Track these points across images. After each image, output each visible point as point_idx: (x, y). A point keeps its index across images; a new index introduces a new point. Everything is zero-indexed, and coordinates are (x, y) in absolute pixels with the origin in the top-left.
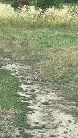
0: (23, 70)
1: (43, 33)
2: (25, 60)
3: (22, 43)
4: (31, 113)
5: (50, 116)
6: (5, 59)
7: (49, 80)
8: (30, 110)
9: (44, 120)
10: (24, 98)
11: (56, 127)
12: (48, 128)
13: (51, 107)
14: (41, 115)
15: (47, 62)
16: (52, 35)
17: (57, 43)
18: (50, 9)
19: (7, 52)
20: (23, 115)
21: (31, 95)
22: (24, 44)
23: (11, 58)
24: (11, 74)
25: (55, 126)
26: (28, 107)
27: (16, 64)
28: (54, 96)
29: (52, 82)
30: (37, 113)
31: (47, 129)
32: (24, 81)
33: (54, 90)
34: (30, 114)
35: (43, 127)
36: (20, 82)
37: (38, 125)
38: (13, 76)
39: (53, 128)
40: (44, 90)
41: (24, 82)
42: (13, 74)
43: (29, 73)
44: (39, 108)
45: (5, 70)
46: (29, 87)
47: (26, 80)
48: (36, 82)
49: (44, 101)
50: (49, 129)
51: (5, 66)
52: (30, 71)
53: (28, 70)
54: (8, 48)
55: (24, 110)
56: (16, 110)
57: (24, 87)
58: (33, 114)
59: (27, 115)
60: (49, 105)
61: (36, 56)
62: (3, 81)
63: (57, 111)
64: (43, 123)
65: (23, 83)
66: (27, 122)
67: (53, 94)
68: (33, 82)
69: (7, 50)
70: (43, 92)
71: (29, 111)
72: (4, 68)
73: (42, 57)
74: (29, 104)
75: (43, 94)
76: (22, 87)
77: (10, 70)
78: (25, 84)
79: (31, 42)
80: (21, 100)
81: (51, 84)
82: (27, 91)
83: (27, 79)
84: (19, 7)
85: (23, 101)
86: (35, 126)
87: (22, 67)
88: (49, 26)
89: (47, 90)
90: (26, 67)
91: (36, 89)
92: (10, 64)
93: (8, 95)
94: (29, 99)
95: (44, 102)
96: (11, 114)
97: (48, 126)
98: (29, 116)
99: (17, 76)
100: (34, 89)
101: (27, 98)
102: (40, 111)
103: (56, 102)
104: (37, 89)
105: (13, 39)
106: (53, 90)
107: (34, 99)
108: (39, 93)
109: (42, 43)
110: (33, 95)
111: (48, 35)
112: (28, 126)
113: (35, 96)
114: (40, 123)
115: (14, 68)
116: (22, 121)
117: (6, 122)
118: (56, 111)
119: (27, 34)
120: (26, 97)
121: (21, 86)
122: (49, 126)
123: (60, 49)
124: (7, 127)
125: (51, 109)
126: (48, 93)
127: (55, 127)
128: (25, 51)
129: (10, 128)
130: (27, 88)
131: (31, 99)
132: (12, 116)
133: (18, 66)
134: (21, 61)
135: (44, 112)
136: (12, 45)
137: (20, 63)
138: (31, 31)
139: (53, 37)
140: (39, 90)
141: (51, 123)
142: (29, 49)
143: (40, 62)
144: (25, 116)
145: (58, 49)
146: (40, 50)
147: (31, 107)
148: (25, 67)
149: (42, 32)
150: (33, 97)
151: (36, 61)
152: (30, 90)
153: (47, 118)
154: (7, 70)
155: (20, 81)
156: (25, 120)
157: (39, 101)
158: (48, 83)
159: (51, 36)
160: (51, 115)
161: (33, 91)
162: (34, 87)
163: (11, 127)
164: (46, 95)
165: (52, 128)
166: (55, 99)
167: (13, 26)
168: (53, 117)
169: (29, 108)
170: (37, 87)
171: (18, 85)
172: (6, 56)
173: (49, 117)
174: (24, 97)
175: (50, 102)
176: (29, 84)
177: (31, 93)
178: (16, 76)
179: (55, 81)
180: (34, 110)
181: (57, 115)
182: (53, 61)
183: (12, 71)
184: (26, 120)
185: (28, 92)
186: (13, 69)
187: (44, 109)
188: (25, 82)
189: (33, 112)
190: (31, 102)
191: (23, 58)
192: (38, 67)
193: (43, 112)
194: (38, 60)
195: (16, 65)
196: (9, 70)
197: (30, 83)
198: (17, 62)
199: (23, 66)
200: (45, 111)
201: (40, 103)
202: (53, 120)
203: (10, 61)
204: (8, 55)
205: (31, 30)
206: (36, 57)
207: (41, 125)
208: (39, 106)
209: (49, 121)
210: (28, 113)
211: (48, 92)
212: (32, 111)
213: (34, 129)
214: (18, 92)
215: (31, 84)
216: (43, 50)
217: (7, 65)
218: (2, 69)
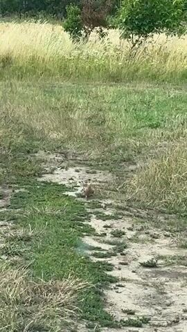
0: (94, 183)
1: (142, 93)
2: (98, 160)
3: (90, 119)
4: (115, 288)
5: (161, 296)
6: (52, 156)
7: (158, 208)
8: (113, 280)
9: (149, 305)
10: (98, 252)
11: (176, 322)
12: (156, 323)
13: (164, 273)
14: (141, 292)
15: (152, 164)
16: (161, 99)
17: (173, 117)
18: (156, 35)
19: (54, 139)
20: (96, 293)
21: (114, 245)
22: (96, 121)
23: (65, 155)
24: (66, 193)
25: (173, 319)
26: (109, 273)
27: (78, 168)
28: (170, 246)
29: (163, 212)
30: (129, 289)
31: (154, 325)
32: (96, 210)
33: (170, 231)
34: (114, 291)
35: (146, 321)
36: (89, 213)
37: (132, 317)
38: (69, 198)
39: (169, 325)
40: (146, 233)
41: (99, 213)
42: (70, 194)
43: (109, 192)
44: (134, 277)
45: (51, 183)
46: (109, 225)
47: (101, 207)
48: (126, 213)
49: (146, 259)
50: (160, 326)
51: (51, 173)
52: (112, 187)
53: (107, 182)
54: (56, 129)
55: (99, 281)
56: (81, 282)
57: (97, 224)
58: (120, 289)
59: (105, 292)
60: (157, 269)
61: (125, 149)
62: (48, 211)
63: (177, 284)
64: (144, 312)
65: (94, 216)
66: (106, 309)
67: (167, 241)
68: (120, 214)
69: (54, 135)
70: (142, 236)
71: (112, 282)
72: (47, 178)
73: (139, 153)
74: (110, 267)
75: (143, 241)
76: (93, 226)
77: (63, 183)
78: (101, 217)
79: (111, 115)
80: (91, 258)
81: (161, 218)
82: (105, 234)
83: (104, 206)
84: (82, 32)
85: (95, 260)
86: (126, 319)
87: (92, 177)
88: (154, 77)
89: (153, 231)
90: (101, 177)
91: (126, 231)
92: (63, 168)
93: (61, 244)
94: (109, 255)
95: (146, 261)
96: (69, 291)
97: (156, 320)
98: (112, 295)
99: (79, 199)
100: (123, 230)
101: (105, 252)
102: (137, 282)
103: (174, 261)
104: (130, 229)
105: (69, 107)
106: (168, 233)
107: (121, 255)
108: (135, 240)
109: (138, 119)
110: (118, 245)
111: (153, 97)
112: (110, 320)
113: (125, 248)
114: (138, 312)
115: (72, 179)
116: (94, 307)
117: (57, 309)
118: (175, 283)
119: (103, 97)
120: (103, 250)
121: (90, 224)
122: (159, 318)
123: (182, 133)
124: (59, 321)
125: (163, 279)
126: (156, 240)
127: (174, 321)
128: (98, 138)
129: (67, 324)
130: (105, 227)
131: (115, 255)
132: (72, 295)
133: (81, 172)
134: (88, 162)
135: (148, 285)
136: (66, 123)
137: (87, 165)
138: (112, 89)
139: (165, 103)
140: (134, 233)
141: (164, 312)
142: (109, 131)
143: (135, 164)
144: (101, 294)
145: (176, 131)
146: (134, 135)
147: (115, 273)
148: (97, 175)
149: (136, 92)
150: (120, 249)
151: (125, 161)
152: (112, 233)
153: (153, 301)
154: (56, 184)
155: (89, 210)
156: (100, 304)
157: (135, 259)
158: (155, 217)
159: (159, 102)
160: (162, 293)
161: (119, 234)
162: (123, 225)
163: (69, 321)
164: (151, 245)
165: (166, 324)
166: (172, 253)
167: (67, 75)
168: (167, 298)
169: (111, 276)
170: (130, 226)
171: (83, 220)
172: (53, 150)
173: (159, 297)
174: (99, 249)
175: (160, 262)
176: (108, 218)
177: (116, 238)
178: (78, 197)
179: (171, 210)
180: (123, 280)
181: (178, 293)
182: (166, 163)
183: (67, 185)
184: (104, 306)
185: (108, 238)
186: (71, 181)
187: (145, 277)
188: (101, 213)
189: (119, 286)
190: (115, 261)
191: (94, 154)
192: (130, 174)
193: (144, 285)
194: (129, 160)
195: (77, 171)
196: (60, 183)
197: (111, 214)
198: (80, 163)
199: (95, 173)
200: (150, 284)
201: (136, 264)
202: (168, 305)
203: (62, 162)
204: (58, 148)
205: (111, 86)
206: (124, 151)
207: (141, 318)
208: (134, 272)
209: (159, 308)
210: (108, 289)
211: (154, 237)
212: (117, 284)
213: (124, 326)
214: (83, 236)
215: (115, 217)
216: (141, 134)
217: (56, 172)
218: (43, 182)
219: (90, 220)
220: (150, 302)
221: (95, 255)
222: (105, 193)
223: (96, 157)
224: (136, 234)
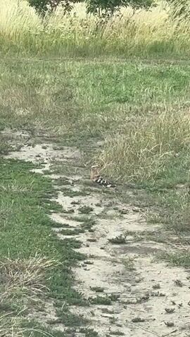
0: (62, 160)
1: (109, 68)
2: (65, 136)
3: (57, 94)
4: (83, 266)
5: (130, 273)
6: (18, 133)
7: (126, 183)
8: (81, 257)
9: (118, 282)
10: (65, 229)
11: (146, 299)
12: (126, 300)
13: (133, 249)
14: (110, 269)
15: (120, 139)
16: (129, 73)
17: (142, 91)
18: (123, 9)
19: (20, 116)
20: (64, 271)
21: (82, 221)
22: (63, 96)
23: (32, 132)
24: (33, 171)
25: (143, 295)
26: (77, 250)
27: (45, 145)
28: (139, 222)
29: (132, 187)
30: (98, 266)
31: (123, 303)
32: (65, 186)
33: (139, 206)
34: (82, 268)
35: (114, 298)
36: (56, 190)
37: (101, 295)
38: (37, 175)
39: (139, 302)
40: (115, 209)
41: (66, 189)
42: (37, 171)
43: (76, 168)
44: (102, 253)
45: (18, 160)
46: (76, 201)
47: (69, 184)
48: (94, 188)
49: (114, 235)
50: (130, 303)
51: (18, 151)
52: (79, 163)
53: (75, 158)
54: (23, 106)
55: (67, 259)
56: (48, 259)
57: (64, 201)
58: (88, 267)
59: (73, 270)
60: (126, 245)
61: (93, 124)
62: (14, 188)
63: (147, 260)
64: (113, 289)
65: (62, 193)
66: (74, 287)
67: (136, 216)
68: (87, 190)
69: (21, 112)
70: (111, 212)
71: (80, 260)
72: (14, 155)
73: (107, 128)
74: (78, 244)
75: (111, 217)
76: (61, 203)
77: (30, 160)
78: (68, 193)
79: (79, 90)
80: (58, 235)
81: (130, 193)
82: (73, 211)
83: (71, 182)
84: (48, 6)
85: (63, 237)
86: (94, 297)
87: (60, 153)
88: (122, 51)
89: (122, 207)
90: (69, 153)
91: (94, 207)
92: (30, 145)
93: (27, 222)
94: (77, 232)
95: (115, 237)
96: (36, 269)
97: (125, 297)
98: (80, 273)
99: (46, 176)
100: (91, 206)
101: (72, 229)
102: (106, 259)
103: (143, 237)
104: (98, 205)
105: (36, 83)
106: (136, 208)
107: (89, 231)
108: (103, 216)
109: (105, 93)
110: (86, 221)
111: (121, 72)
112: (78, 298)
113: (93, 224)
114: (107, 289)
115: (39, 156)
116: (61, 285)
117: (24, 288)
118: (144, 259)
119: (70, 72)
120: (71, 227)
121: (57, 200)
122: (129, 295)
123: (151, 107)
124: (25, 300)
125: (132, 255)
126: (125, 216)
127: (143, 298)
128: (66, 114)
129: (34, 303)
130: (72, 203)
131: (82, 232)
132: (38, 274)
133: (48, 149)
134: (55, 139)
135: (116, 262)
136: (33, 99)
137: (55, 141)
138: (79, 64)
139: (134, 77)
140: (102, 209)
141: (133, 289)
142: (75, 107)
143: (103, 139)
144: (69, 272)
145: (145, 106)
146: (102, 110)
147: (83, 250)
148: (65, 152)
149: (104, 66)
150: (88, 225)
151: (92, 137)
152: (79, 210)
153: (122, 278)
154: (22, 162)
155: (56, 187)
156: (68, 281)
157: (103, 236)
158: (123, 192)
159: (127, 76)
160: (131, 270)
161: (87, 210)
162: (91, 201)
163: (36, 300)
164: (119, 221)
165: (135, 301)
166: (141, 228)
167: (34, 51)
168: (137, 275)
169: (79, 254)
170: (98, 202)
171: (50, 197)
172: (20, 128)
173: (128, 274)
174: (67, 226)
175: (129, 237)
176: (76, 194)
177: (83, 215)
178: (45, 174)
179: (138, 185)
180: (92, 257)
181: (147, 269)
182: (134, 137)
183: (34, 163)
184: (72, 284)
185: (76, 214)
186: (38, 158)
187: (114, 254)
188: (68, 190)
189: (87, 263)
190: (82, 238)
191: (61, 130)
192: (98, 150)
193: (113, 262)
194: (97, 135)
195: (44, 148)
196: (26, 161)
197: (78, 190)
198: (46, 140)
199: (62, 149)
200: (119, 261)
201: (105, 240)
202: (138, 282)
203: (29, 139)
204: (24, 125)
205: (79, 61)
206: (91, 126)
207: (109, 295)
208: (102, 248)
209: (128, 284)
210: (76, 266)
211: (123, 212)
212: (86, 261)
213: (92, 304)
214: (50, 213)
215: (82, 194)
216: (108, 109)
217: (22, 149)
218: (9, 160)
219: (57, 197)
220: (119, 278)
221: (63, 232)
222: (72, 170)
223: (63, 133)
224: (105, 210)
